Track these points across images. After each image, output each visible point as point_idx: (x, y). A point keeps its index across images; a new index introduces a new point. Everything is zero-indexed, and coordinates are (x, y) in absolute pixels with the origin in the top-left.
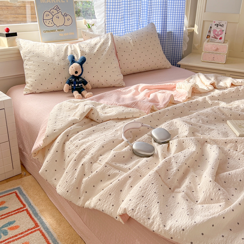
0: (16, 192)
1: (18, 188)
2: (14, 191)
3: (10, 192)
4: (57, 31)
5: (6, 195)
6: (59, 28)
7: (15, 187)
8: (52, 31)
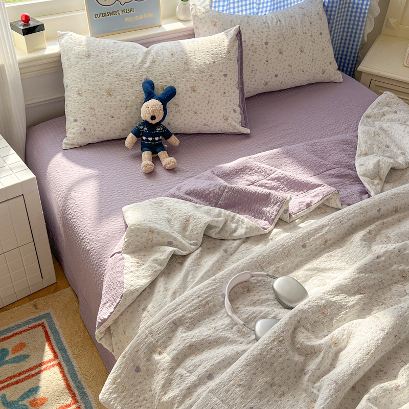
0: (43, 323)
1: (48, 314)
2: (40, 322)
3: (34, 324)
4: (120, 12)
5: (27, 330)
6: (124, 7)
7: (42, 313)
8: (111, 14)
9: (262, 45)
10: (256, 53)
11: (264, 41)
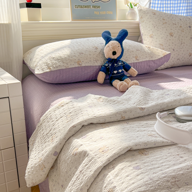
4: (91, 7)
6: (94, 4)
8: (86, 7)
9: (187, 27)
10: (183, 31)
11: (188, 25)
